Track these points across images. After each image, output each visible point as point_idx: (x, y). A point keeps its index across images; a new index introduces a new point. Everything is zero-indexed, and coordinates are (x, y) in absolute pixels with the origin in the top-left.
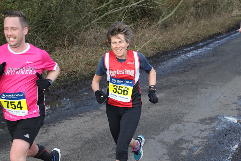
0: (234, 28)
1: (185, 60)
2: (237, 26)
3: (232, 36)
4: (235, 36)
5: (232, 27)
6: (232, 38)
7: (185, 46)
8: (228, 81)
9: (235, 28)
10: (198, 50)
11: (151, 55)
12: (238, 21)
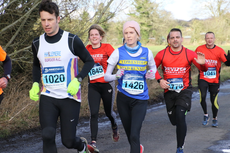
0: (155, 100)
1: (86, 132)
2: (158, 98)
3: (154, 108)
4: (157, 109)
5: (153, 99)
6: (153, 110)
7: (85, 118)
8: (151, 151)
9: (157, 101)
10: (105, 123)
11: (32, 127)
12: (160, 93)
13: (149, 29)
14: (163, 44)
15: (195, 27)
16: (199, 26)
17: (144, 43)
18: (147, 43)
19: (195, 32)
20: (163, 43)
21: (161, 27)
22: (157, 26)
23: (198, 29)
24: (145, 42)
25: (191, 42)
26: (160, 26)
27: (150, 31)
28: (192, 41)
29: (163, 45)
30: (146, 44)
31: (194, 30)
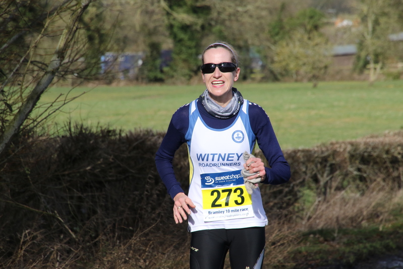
13: (200, 22)
14: (253, 76)
15: (373, 12)
16: (387, 10)
17: (184, 75)
18: (192, 74)
19: (374, 30)
20: (252, 72)
21: (246, 12)
22: (231, 10)
23: (383, 20)
24: (186, 71)
25: (354, 70)
26: (240, 9)
27: (203, 27)
28: (361, 63)
29: (253, 79)
30: (191, 77)
31: (370, 25)
